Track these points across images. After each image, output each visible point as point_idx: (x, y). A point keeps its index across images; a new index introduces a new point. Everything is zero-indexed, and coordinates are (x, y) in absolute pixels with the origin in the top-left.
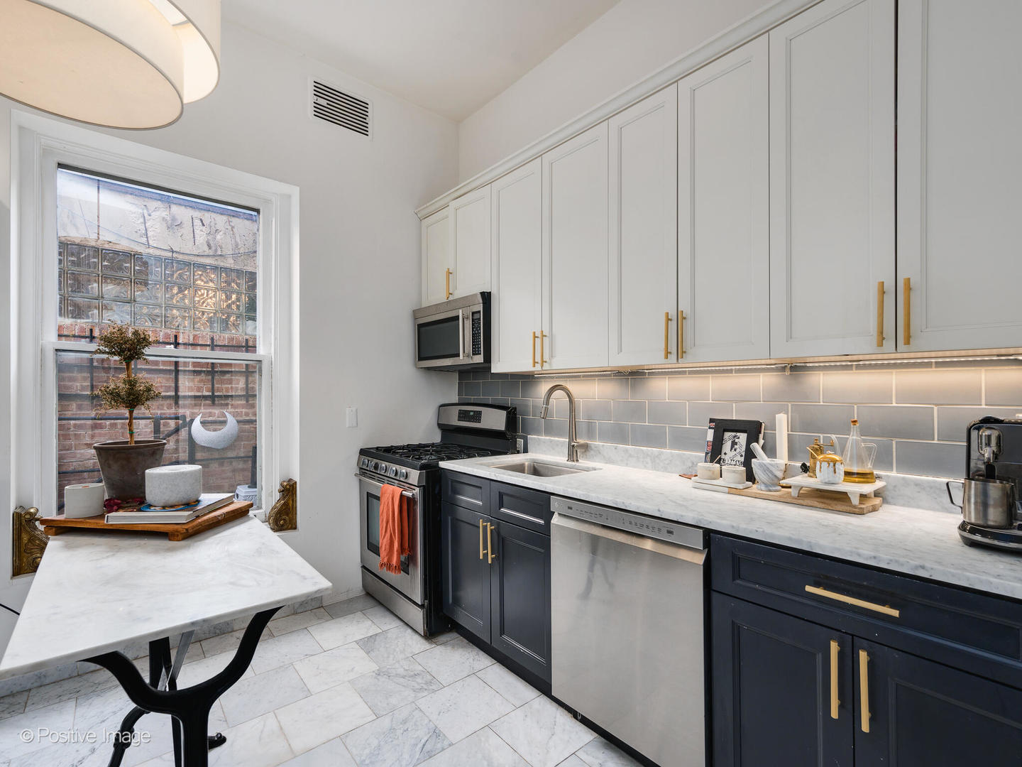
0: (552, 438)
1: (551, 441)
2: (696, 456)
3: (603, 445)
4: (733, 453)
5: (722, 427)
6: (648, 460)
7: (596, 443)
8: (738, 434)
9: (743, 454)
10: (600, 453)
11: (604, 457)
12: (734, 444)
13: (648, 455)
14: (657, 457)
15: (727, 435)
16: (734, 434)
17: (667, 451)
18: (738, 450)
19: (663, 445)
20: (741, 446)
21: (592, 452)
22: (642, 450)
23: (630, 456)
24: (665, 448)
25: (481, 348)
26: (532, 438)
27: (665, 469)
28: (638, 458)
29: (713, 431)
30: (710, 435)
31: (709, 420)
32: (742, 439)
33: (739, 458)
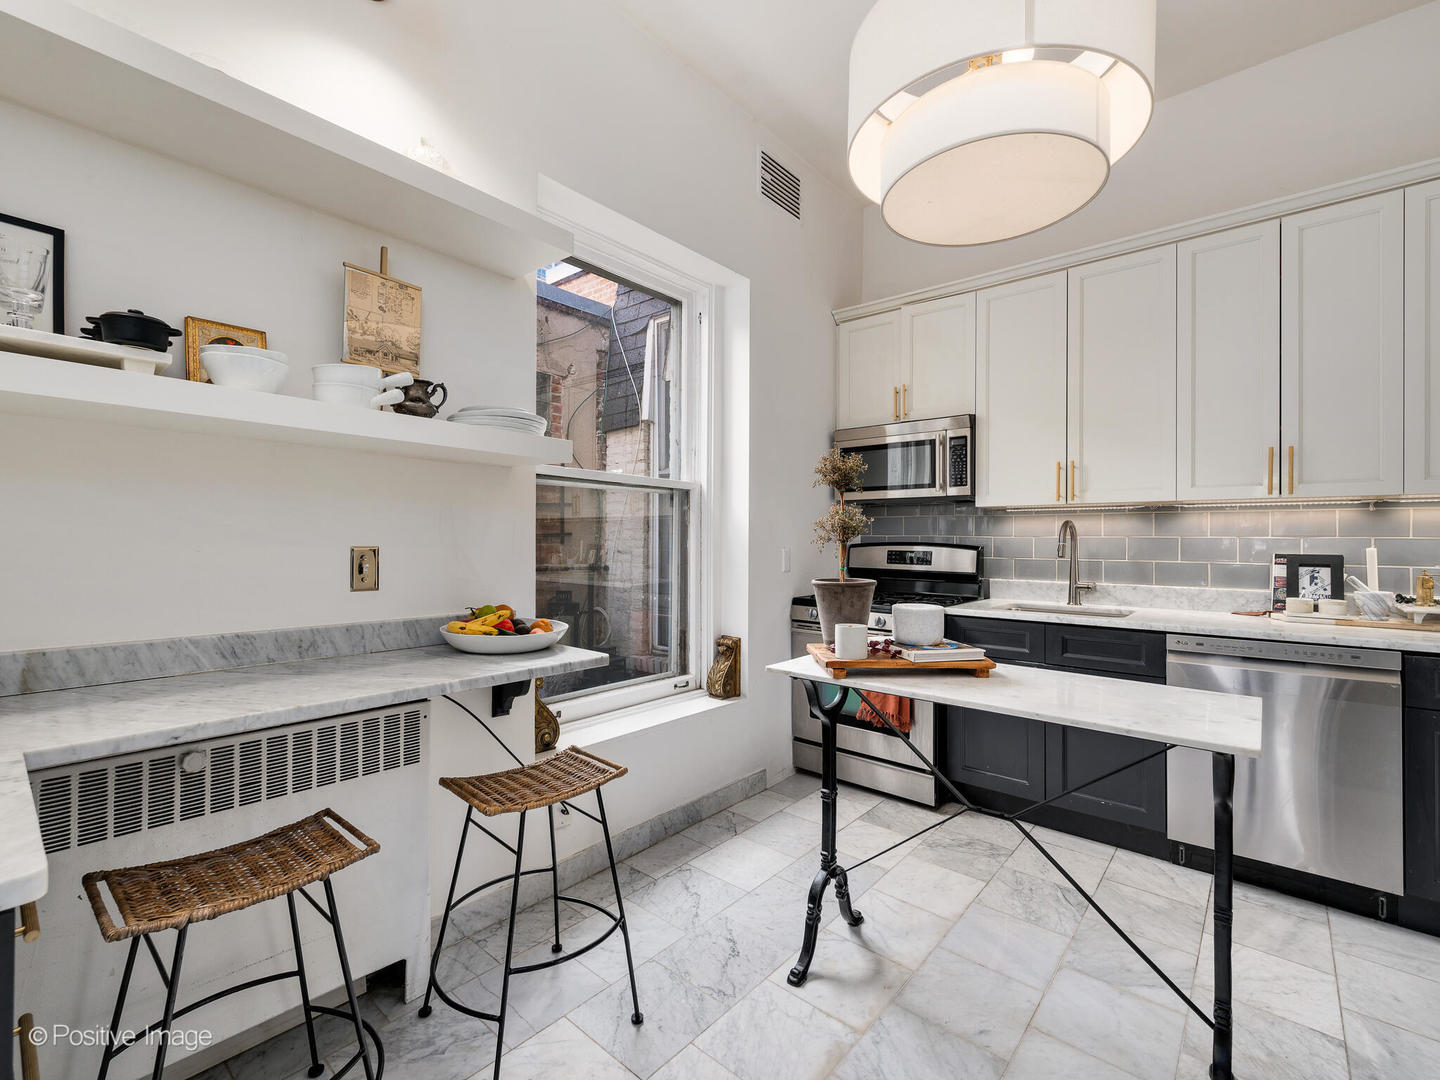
0: (1031, 581)
1: (1030, 584)
2: (1252, 593)
3: (1114, 586)
4: (1314, 587)
5: (1294, 562)
6: (1184, 600)
7: (1102, 584)
8: (1317, 569)
9: (1329, 588)
10: (1109, 595)
11: (1116, 598)
12: (1313, 578)
13: (1183, 594)
14: (1197, 595)
15: (1303, 570)
16: (1311, 568)
17: (1211, 590)
18: (1320, 585)
19: (1203, 583)
20: (1323, 581)
21: (1097, 594)
22: (1175, 590)
23: (1157, 596)
24: (1205, 585)
25: (966, 478)
26: (996, 582)
27: (1208, 608)
28: (1168, 598)
29: (1285, 566)
30: (1280, 571)
31: (1277, 556)
32: (1325, 574)
33: (1322, 592)
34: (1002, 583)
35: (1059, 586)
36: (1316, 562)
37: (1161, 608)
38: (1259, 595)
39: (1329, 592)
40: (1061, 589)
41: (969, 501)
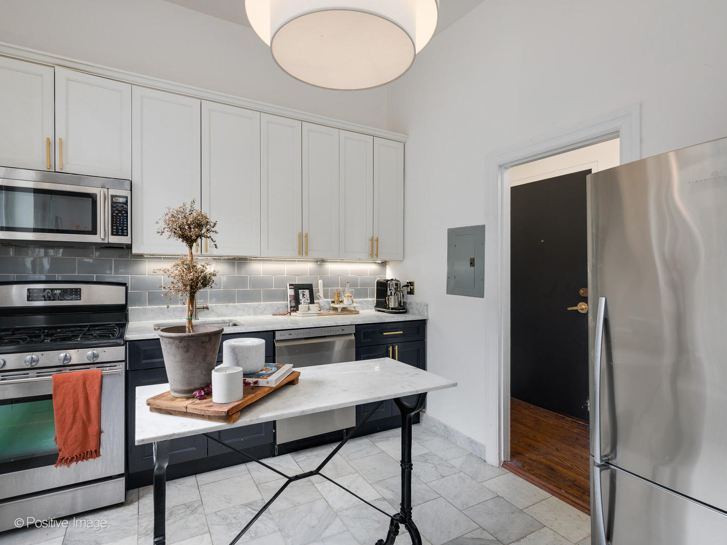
1: (161, 309)
2: (279, 304)
3: (216, 306)
4: (304, 299)
5: (297, 288)
6: (251, 310)
8: (304, 290)
9: (309, 299)
10: (213, 311)
11: (217, 313)
12: (303, 295)
14: (257, 307)
15: (300, 291)
16: (302, 290)
17: (263, 304)
18: (306, 298)
19: (259, 300)
20: (307, 296)
21: (206, 312)
22: (247, 305)
23: (238, 309)
24: (260, 301)
25: (127, 230)
26: (134, 310)
27: (262, 313)
28: (244, 310)
29: (293, 290)
30: (291, 292)
31: (290, 285)
32: (307, 292)
33: (307, 301)
34: (138, 309)
35: (181, 308)
36: (305, 287)
37: (241, 316)
38: (282, 304)
39: (309, 301)
40: (183, 311)
41: (129, 247)
